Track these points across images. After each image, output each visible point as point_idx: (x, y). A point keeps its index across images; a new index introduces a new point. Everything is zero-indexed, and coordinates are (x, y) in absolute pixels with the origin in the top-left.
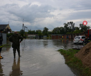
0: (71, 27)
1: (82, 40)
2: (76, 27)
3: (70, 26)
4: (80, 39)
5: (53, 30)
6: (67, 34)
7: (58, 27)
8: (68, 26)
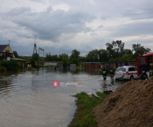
0: (118, 50)
1: (129, 74)
2: (127, 50)
3: (117, 47)
4: (125, 72)
5: (88, 55)
6: (109, 61)
7: (96, 50)
8: (112, 47)
